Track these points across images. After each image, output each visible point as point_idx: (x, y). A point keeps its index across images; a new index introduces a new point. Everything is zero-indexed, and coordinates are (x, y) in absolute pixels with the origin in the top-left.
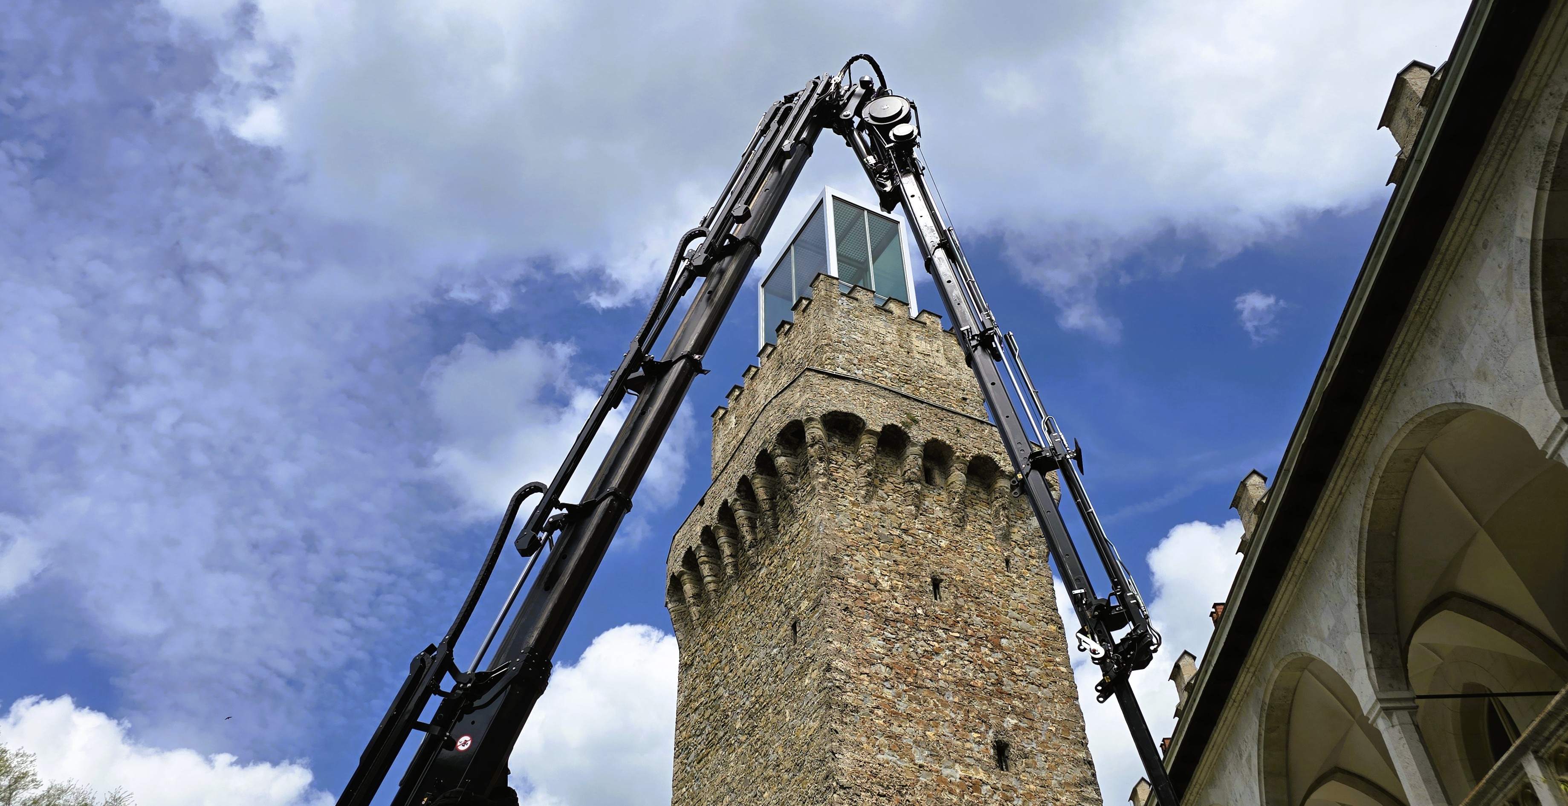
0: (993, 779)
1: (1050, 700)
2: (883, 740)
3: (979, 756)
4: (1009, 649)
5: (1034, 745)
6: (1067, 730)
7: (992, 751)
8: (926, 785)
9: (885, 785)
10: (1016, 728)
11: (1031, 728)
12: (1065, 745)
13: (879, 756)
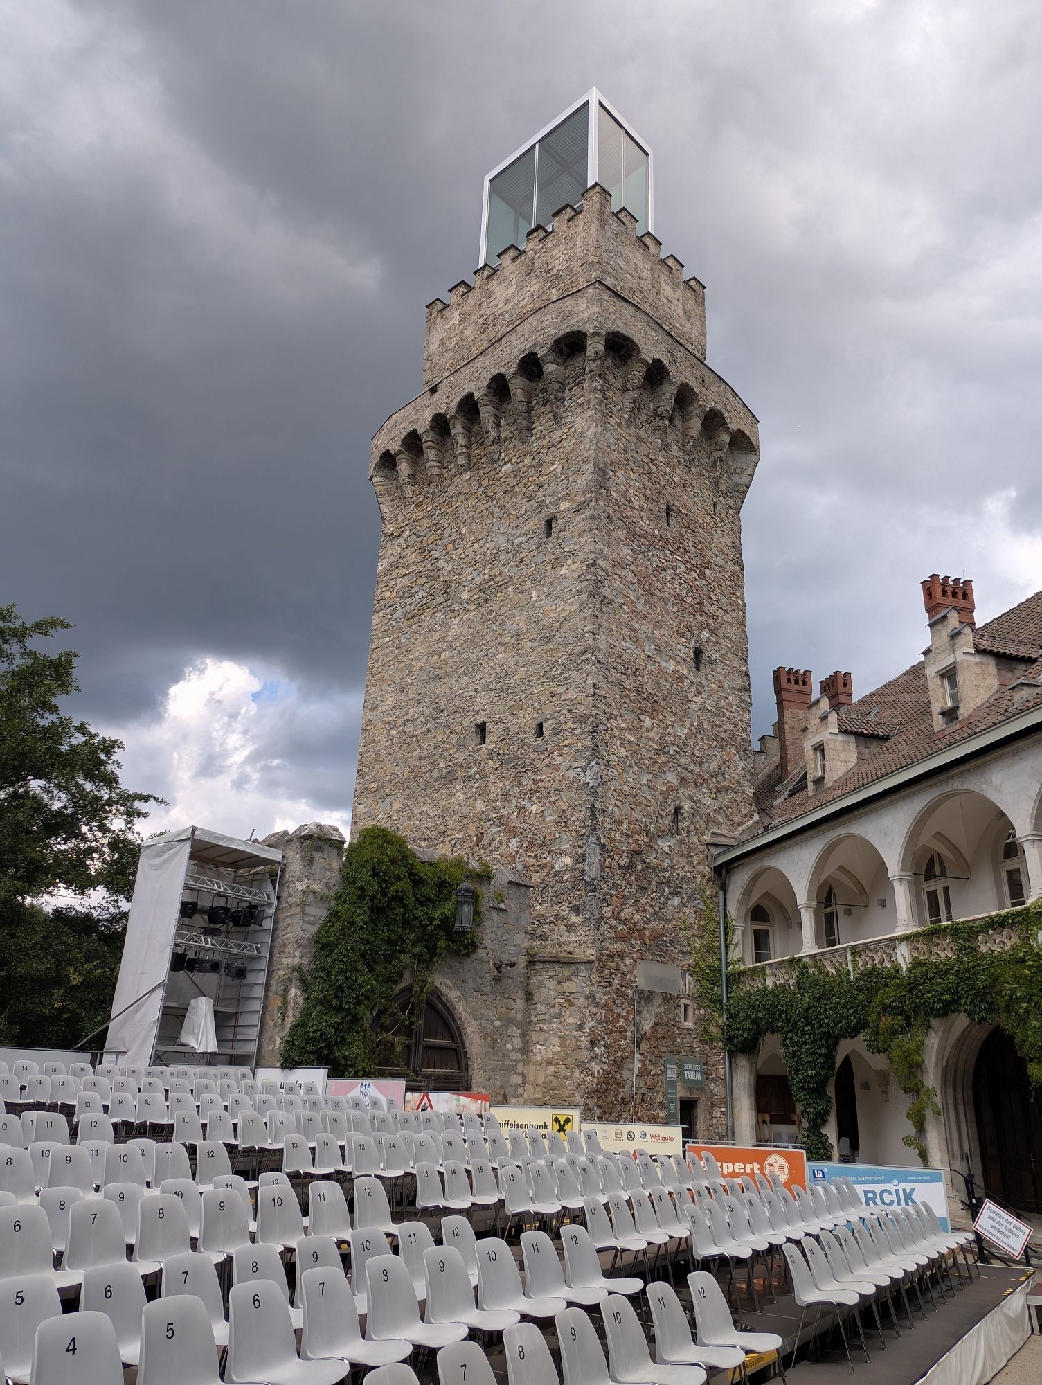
0: (691, 676)
1: (730, 624)
2: (625, 631)
3: (685, 656)
4: (710, 578)
5: (718, 656)
6: (738, 649)
7: (692, 655)
8: (652, 671)
9: (626, 665)
10: (708, 640)
11: (717, 642)
12: (735, 660)
13: (623, 643)
